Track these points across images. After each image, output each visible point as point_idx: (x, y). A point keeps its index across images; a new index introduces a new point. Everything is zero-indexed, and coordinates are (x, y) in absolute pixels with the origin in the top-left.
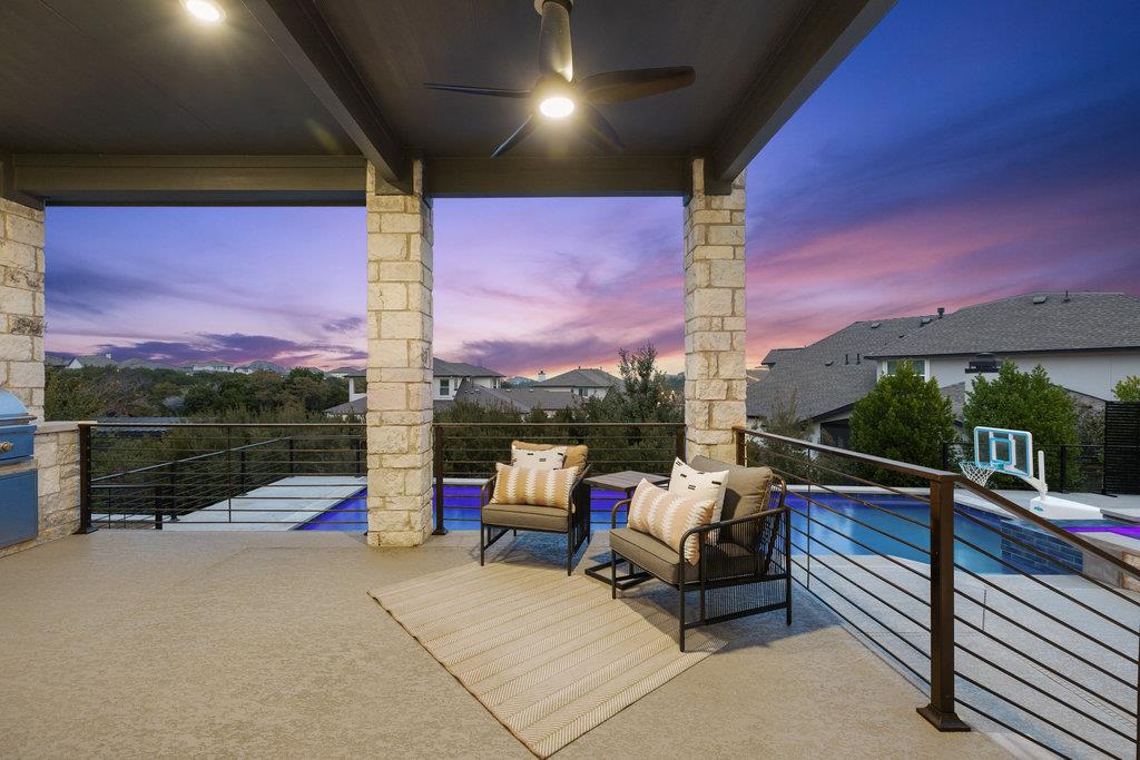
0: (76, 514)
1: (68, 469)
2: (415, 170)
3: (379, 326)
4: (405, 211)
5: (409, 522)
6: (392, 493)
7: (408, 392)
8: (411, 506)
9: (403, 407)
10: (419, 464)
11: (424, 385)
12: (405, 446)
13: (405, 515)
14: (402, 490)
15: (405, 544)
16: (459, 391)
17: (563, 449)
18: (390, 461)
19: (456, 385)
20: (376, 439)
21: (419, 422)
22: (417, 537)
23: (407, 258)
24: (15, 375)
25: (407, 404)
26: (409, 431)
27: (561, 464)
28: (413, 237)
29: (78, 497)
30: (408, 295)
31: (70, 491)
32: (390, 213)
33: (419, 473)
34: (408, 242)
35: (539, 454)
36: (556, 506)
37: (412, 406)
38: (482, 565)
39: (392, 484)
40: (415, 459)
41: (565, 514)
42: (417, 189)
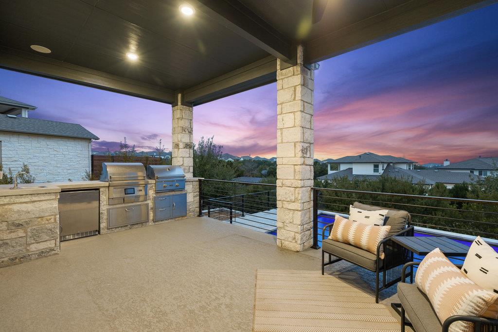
0: (198, 209)
1: (196, 194)
2: (298, 51)
3: (282, 136)
4: (294, 75)
5: (295, 238)
6: (287, 221)
7: (295, 169)
8: (296, 230)
9: (293, 178)
10: (300, 209)
11: (304, 166)
12: (293, 198)
13: (293, 234)
14: (292, 221)
15: (293, 249)
16: (385, 171)
17: (385, 212)
18: (286, 205)
19: (383, 167)
20: (281, 193)
21: (300, 186)
22: (298, 247)
23: (294, 99)
24: (185, 162)
25: (294, 177)
26: (295, 190)
27: (382, 222)
28: (297, 87)
29: (198, 204)
30: (295, 119)
31: (196, 201)
32: (287, 78)
33: (300, 213)
34: (295, 91)
35: (365, 213)
36: (368, 251)
37: (297, 178)
38: (323, 274)
39: (287, 217)
40: (297, 206)
41: (374, 258)
42: (300, 61)
